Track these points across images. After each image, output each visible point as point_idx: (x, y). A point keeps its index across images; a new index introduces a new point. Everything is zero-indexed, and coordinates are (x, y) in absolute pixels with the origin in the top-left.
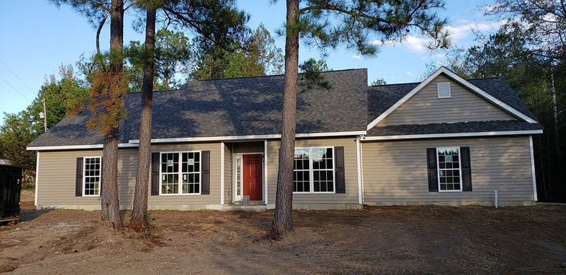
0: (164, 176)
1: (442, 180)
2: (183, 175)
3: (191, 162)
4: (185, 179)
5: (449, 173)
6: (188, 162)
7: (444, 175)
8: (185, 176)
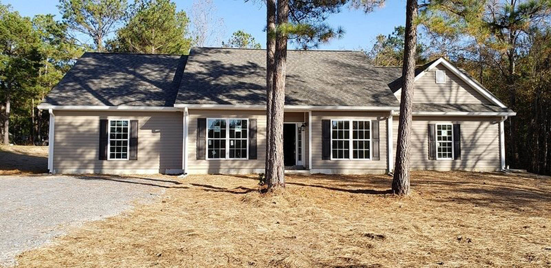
0: (210, 141)
1: (439, 150)
2: (230, 140)
3: (239, 129)
4: (232, 144)
5: (444, 144)
6: (235, 129)
7: (441, 146)
8: (232, 142)
